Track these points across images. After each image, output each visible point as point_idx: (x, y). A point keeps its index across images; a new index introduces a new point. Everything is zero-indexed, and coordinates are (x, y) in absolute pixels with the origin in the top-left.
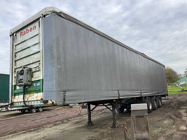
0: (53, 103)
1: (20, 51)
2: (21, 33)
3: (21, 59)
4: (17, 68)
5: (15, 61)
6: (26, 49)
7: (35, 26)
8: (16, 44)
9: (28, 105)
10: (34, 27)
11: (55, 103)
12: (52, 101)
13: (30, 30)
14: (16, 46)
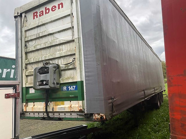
0: (102, 117)
1: (35, 39)
2: (34, 13)
3: (38, 50)
4: (30, 64)
5: (26, 53)
6: (45, 36)
7: (62, 4)
8: (26, 29)
9: (52, 118)
10: (59, 5)
11: (104, 117)
12: (101, 114)
13: (52, 9)
14: (26, 31)
